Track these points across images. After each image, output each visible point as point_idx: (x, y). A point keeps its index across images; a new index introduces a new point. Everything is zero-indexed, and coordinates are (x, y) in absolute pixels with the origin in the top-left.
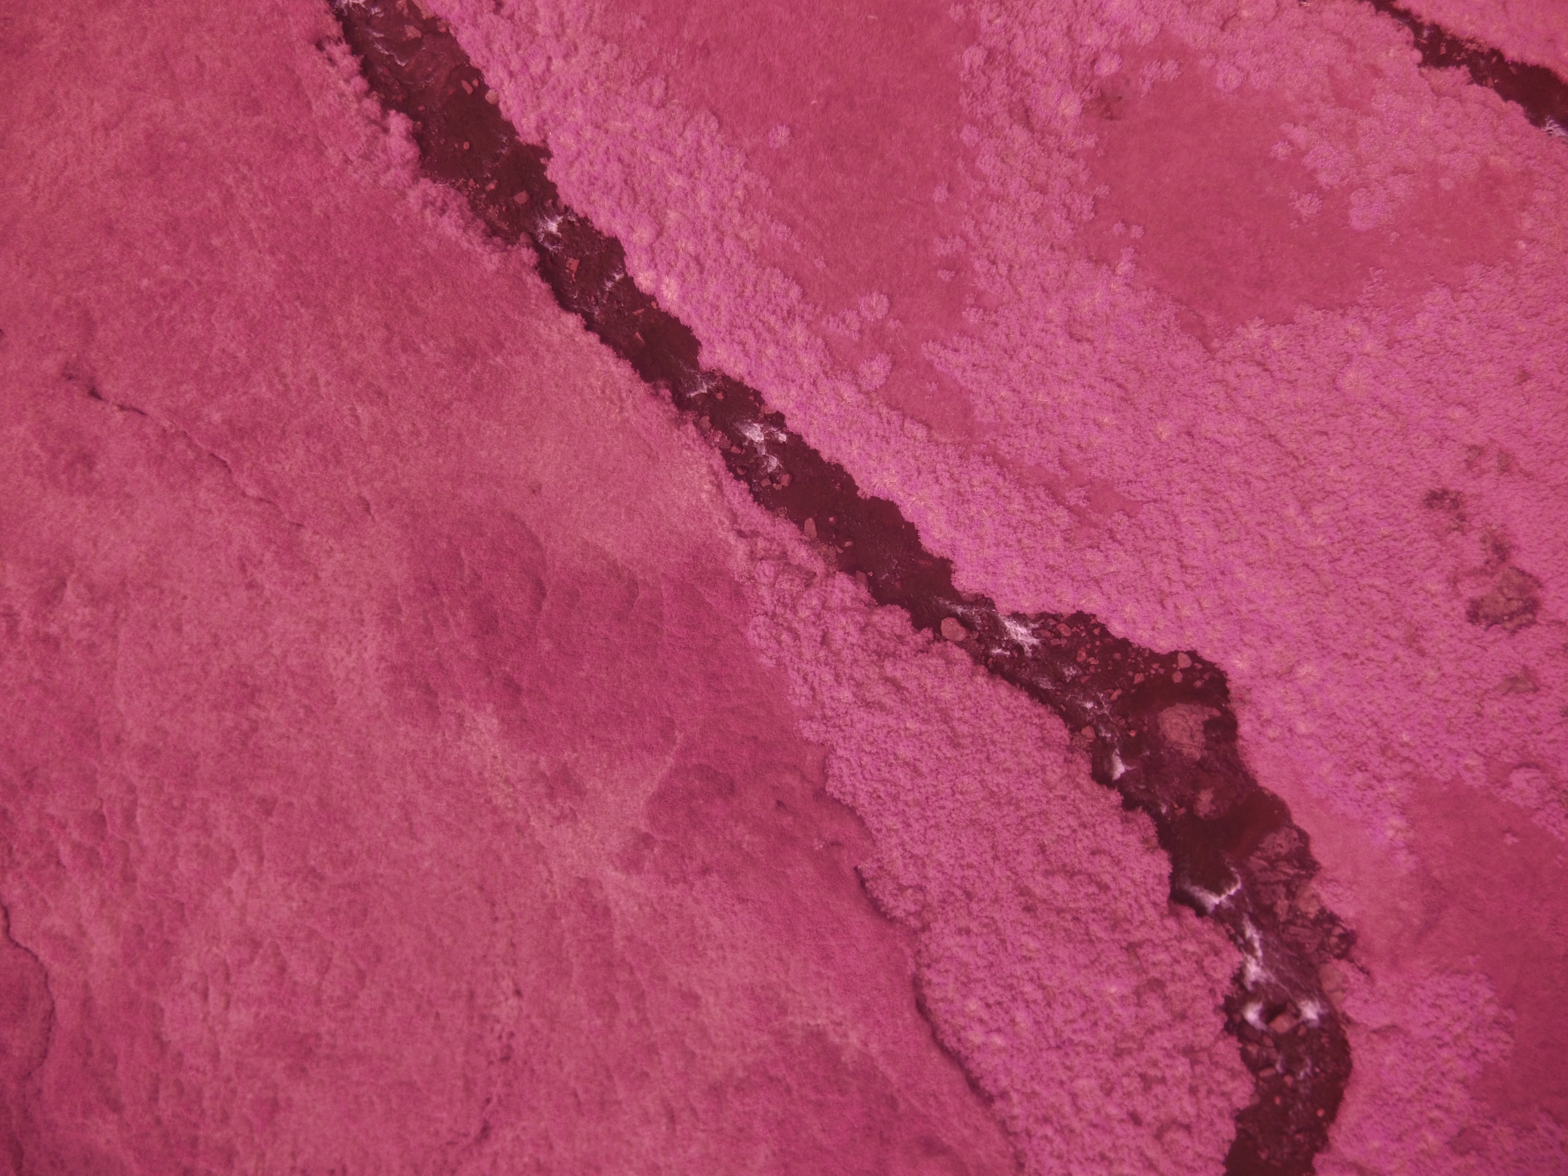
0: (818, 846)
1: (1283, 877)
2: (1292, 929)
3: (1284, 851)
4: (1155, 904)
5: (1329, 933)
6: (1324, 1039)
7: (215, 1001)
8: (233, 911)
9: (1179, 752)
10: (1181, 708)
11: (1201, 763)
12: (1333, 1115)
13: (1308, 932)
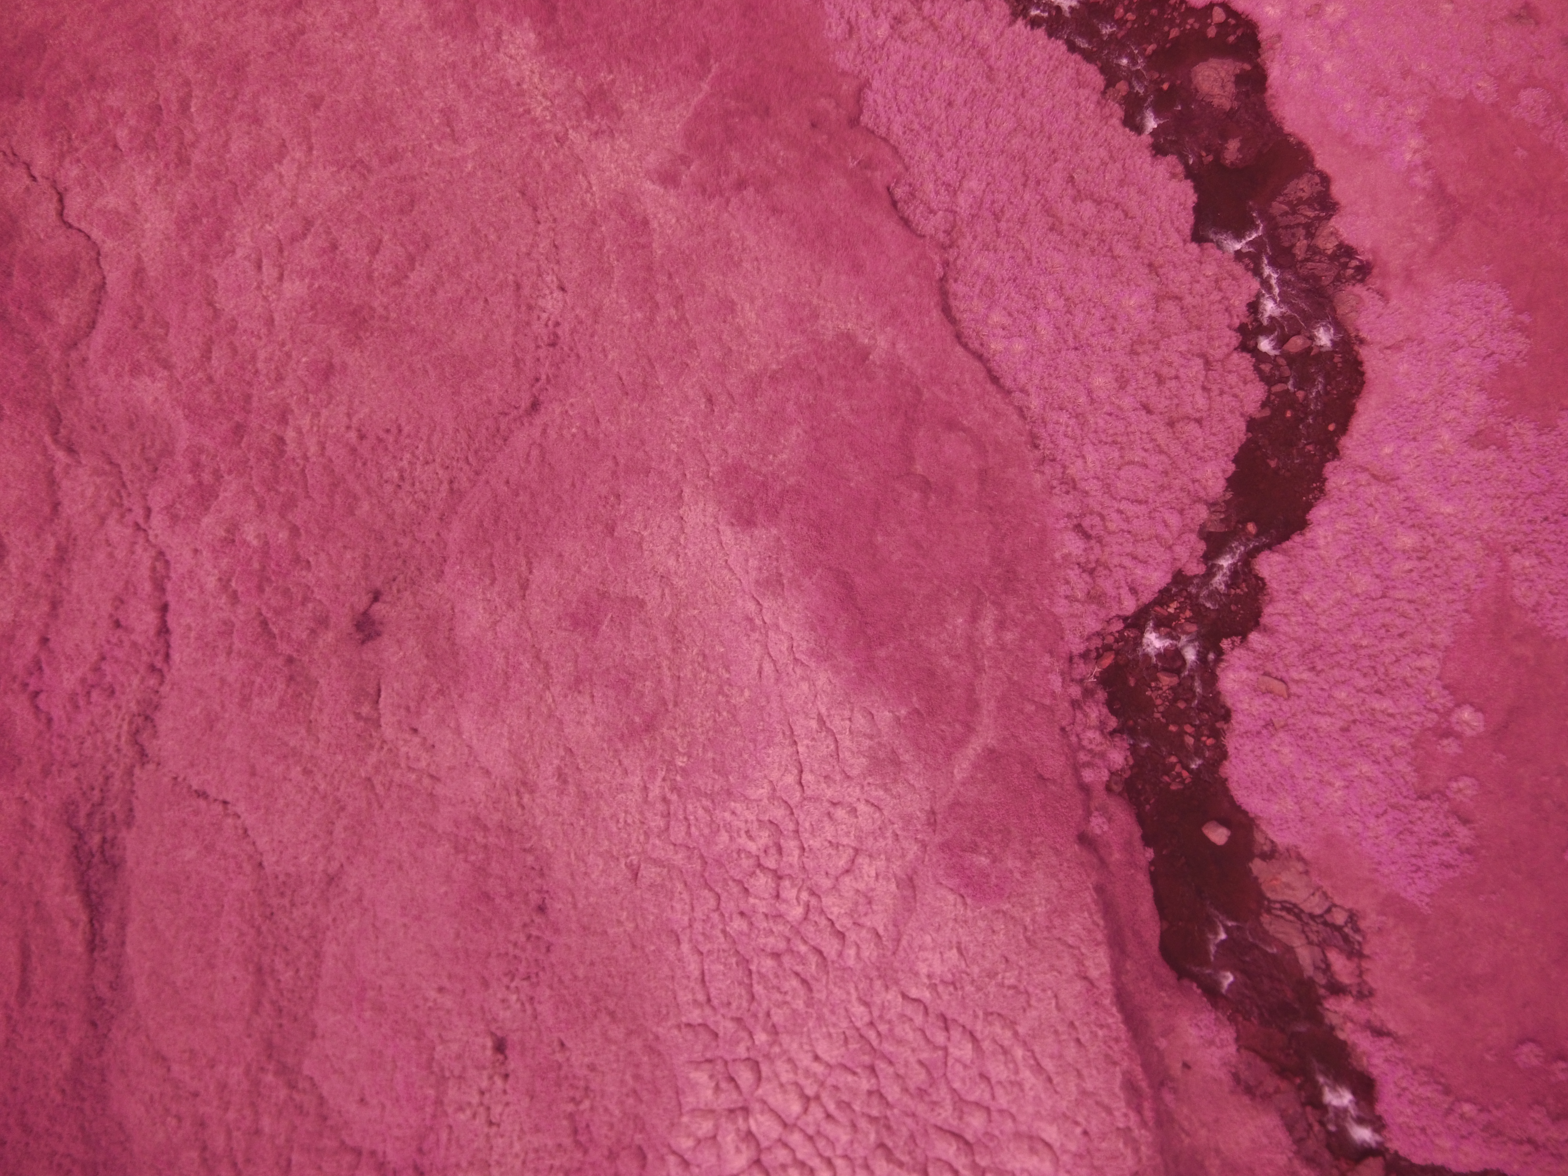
0: (852, 164)
1: (1303, 220)
2: (1310, 265)
3: (1305, 196)
4: (1178, 231)
5: (1345, 266)
6: (1337, 359)
7: (269, 272)
8: (284, 193)
9: (1210, 104)
10: (1214, 62)
11: (1230, 114)
12: (1343, 428)
13: (1325, 266)
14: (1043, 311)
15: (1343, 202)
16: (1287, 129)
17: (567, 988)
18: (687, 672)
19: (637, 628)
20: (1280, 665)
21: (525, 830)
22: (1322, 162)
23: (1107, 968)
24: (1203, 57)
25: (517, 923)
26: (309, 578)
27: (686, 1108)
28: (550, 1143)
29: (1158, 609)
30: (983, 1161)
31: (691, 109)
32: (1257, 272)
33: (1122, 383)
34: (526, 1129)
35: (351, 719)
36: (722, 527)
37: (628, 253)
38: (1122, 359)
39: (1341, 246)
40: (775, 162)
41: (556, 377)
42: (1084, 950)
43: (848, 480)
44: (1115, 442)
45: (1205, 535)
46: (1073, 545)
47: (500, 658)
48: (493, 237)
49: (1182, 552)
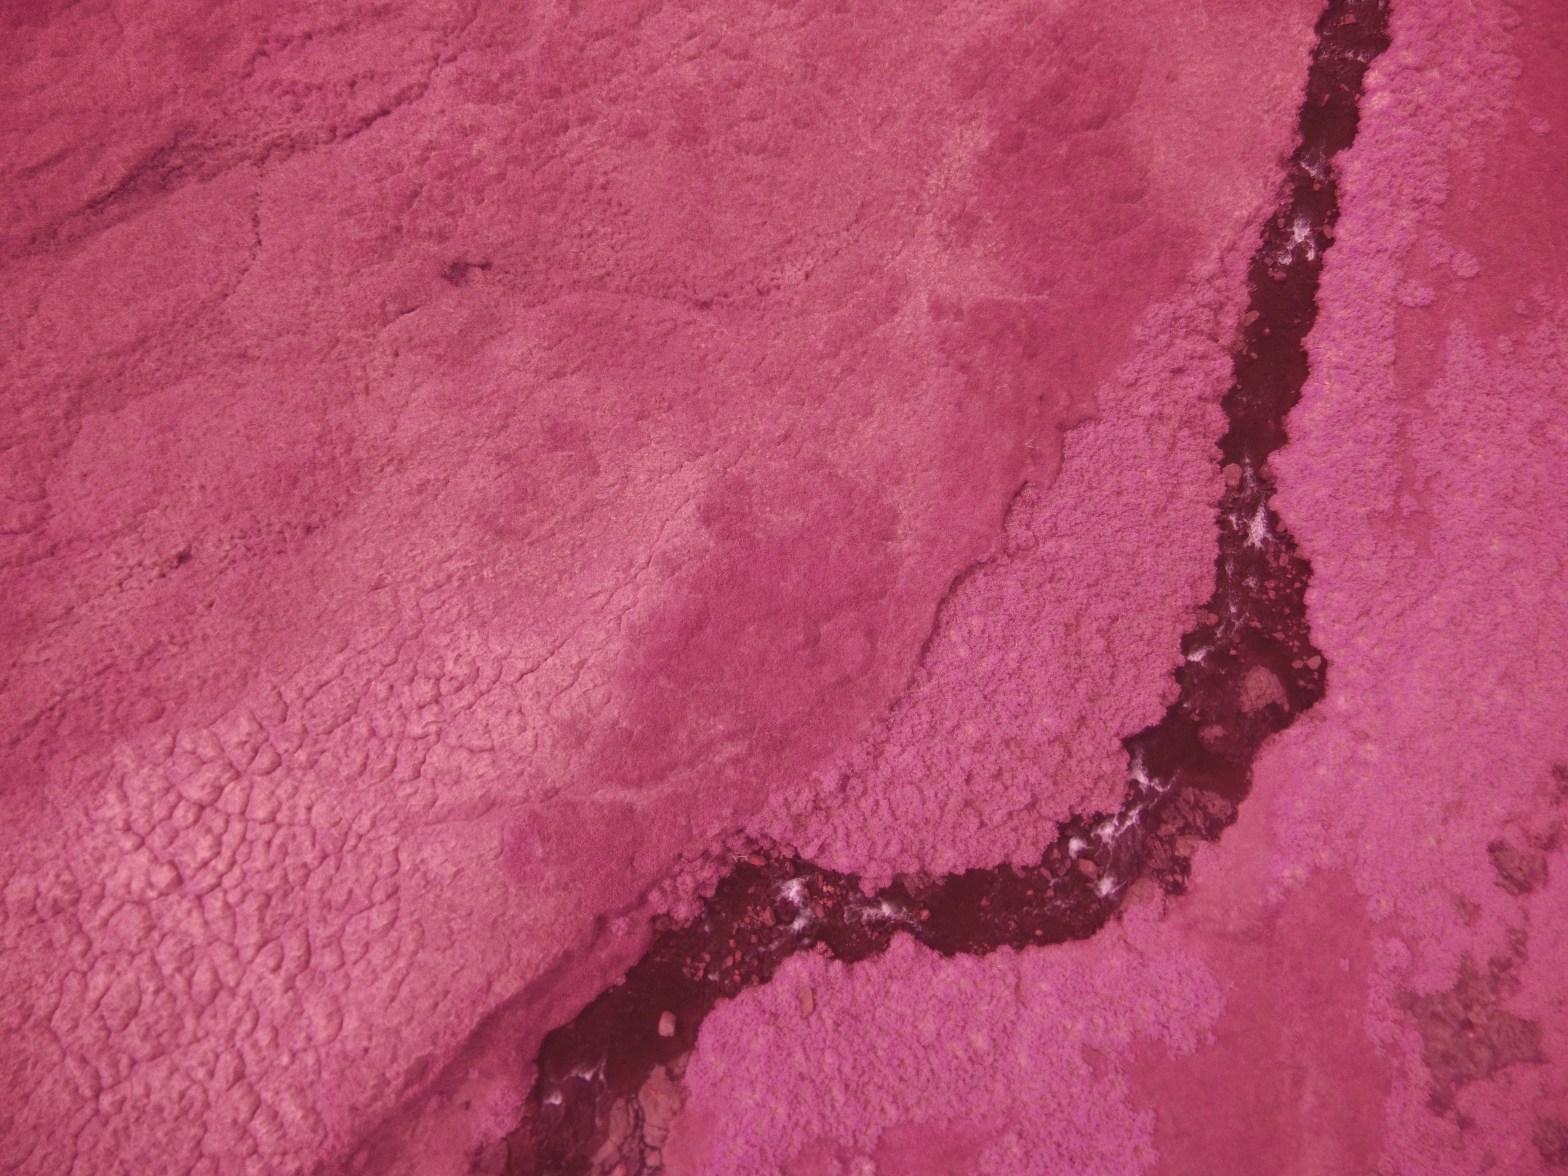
0: (1028, 444)
1: (1190, 819)
2: (1158, 844)
3: (1211, 810)
4: (1122, 725)
5: (1173, 872)
6: (1095, 906)
7: (690, 47)
8: (758, 24)
9: (1239, 695)
10: (1274, 679)
11: (1240, 715)
12: (1043, 942)
13: (1164, 856)
14: (999, 655)
15: (1223, 842)
16: (1255, 766)
17: (257, 583)
18: (561, 538)
19: (573, 480)
20: (826, 997)
21: (364, 482)
22: (1244, 808)
23: (507, 996)
24: (1273, 669)
25: (286, 517)
26: (471, 207)
27: (213, 728)
28: (129, 638)
29: (821, 878)
30: (300, 983)
31: (1001, 297)
32: (1129, 805)
33: (978, 747)
34: (131, 613)
35: (378, 301)
36: (692, 502)
37: (863, 312)
38: (996, 738)
39: (1187, 860)
40: (996, 383)
41: (737, 309)
42: (511, 969)
43: (784, 579)
44: (929, 768)
45: (898, 881)
46: (829, 781)
47: (489, 388)
48: (816, 201)
49: (873, 870)
